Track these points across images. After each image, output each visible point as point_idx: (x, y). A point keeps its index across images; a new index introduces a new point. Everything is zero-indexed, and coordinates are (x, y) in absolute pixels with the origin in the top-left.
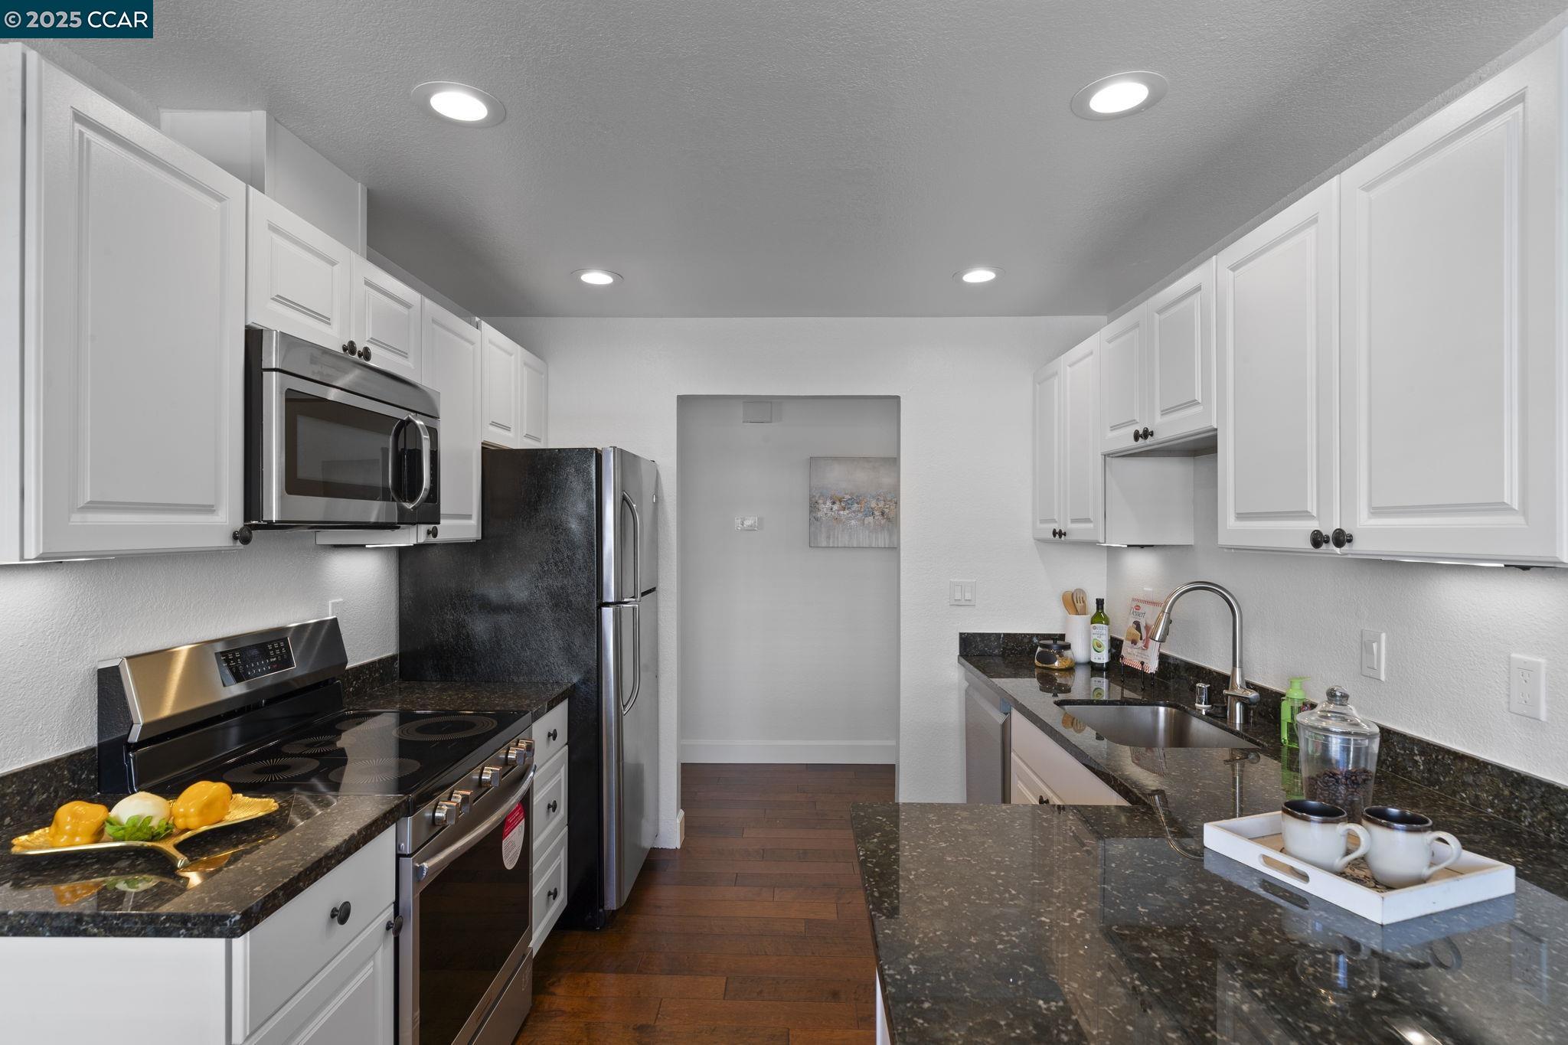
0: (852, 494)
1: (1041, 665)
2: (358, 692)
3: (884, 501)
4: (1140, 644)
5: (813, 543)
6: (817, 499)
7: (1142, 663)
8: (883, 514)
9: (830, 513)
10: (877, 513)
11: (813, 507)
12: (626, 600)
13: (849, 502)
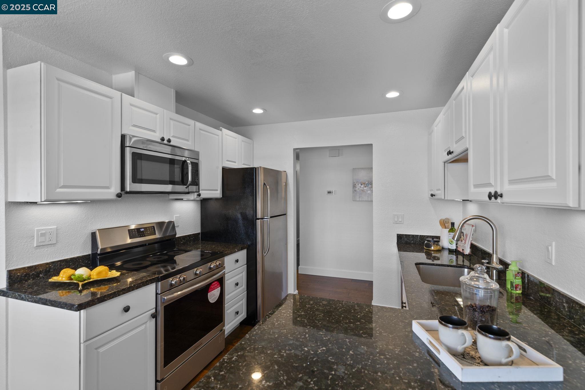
0: (368, 181)
1: (426, 248)
2: (184, 244)
4: (463, 242)
5: (354, 199)
6: (355, 183)
7: (463, 250)
9: (360, 188)
11: (354, 186)
12: (265, 218)
13: (368, 184)
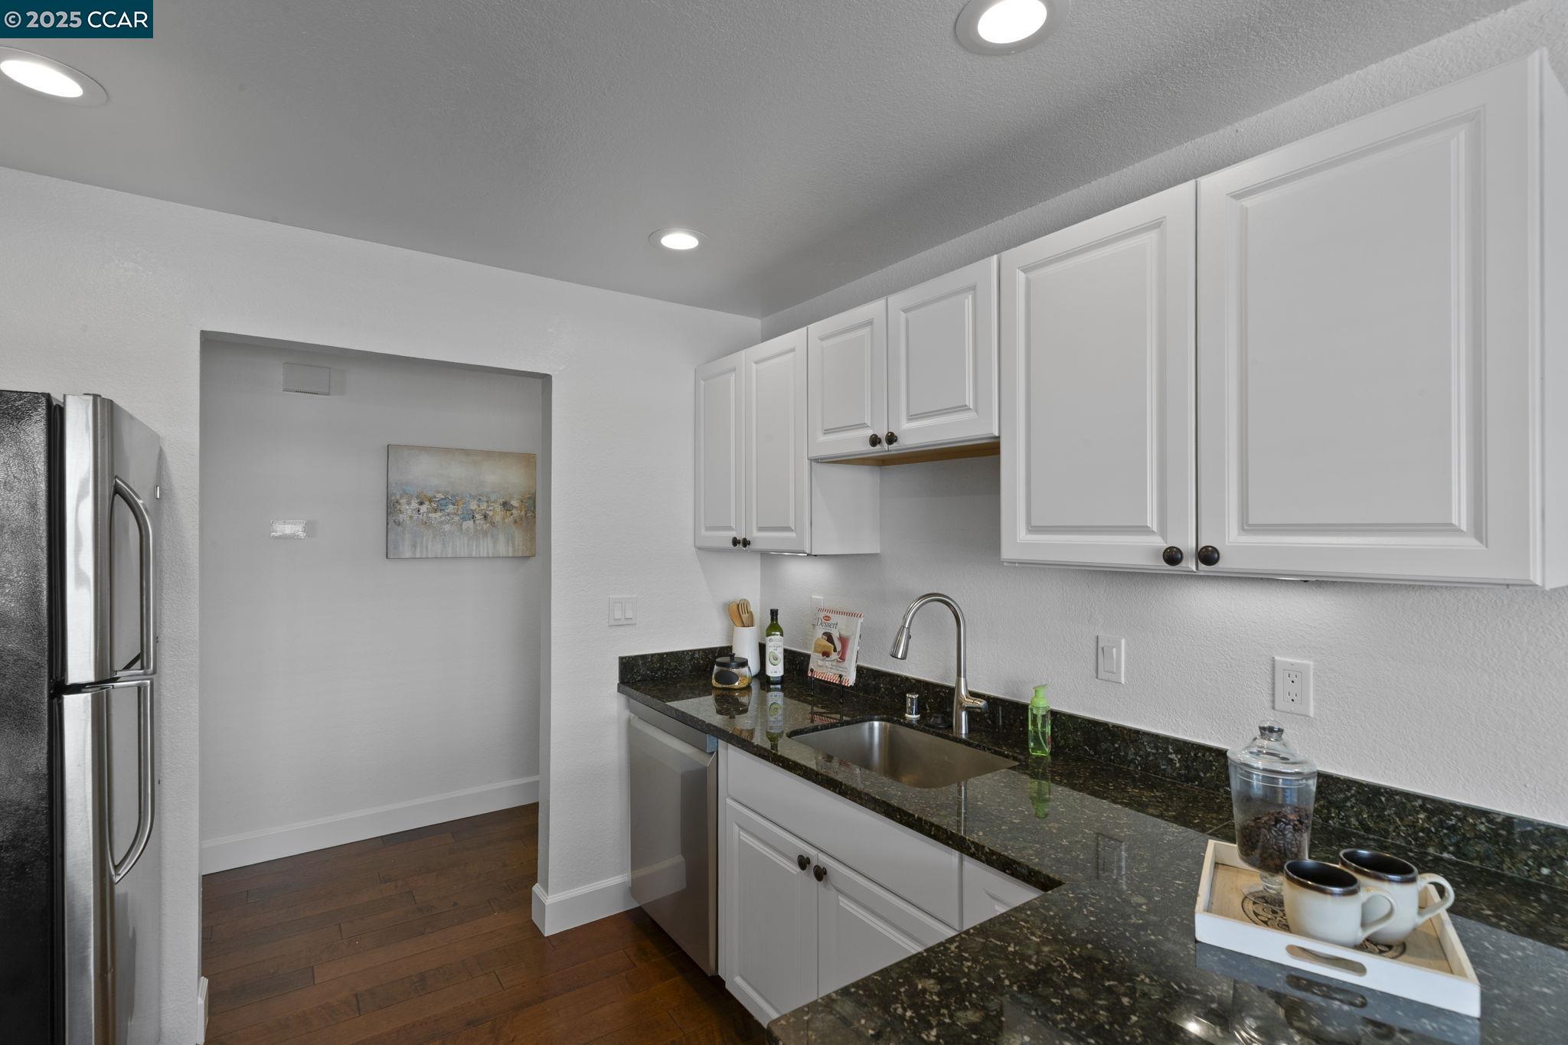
0: (445, 493)
1: (720, 686)
3: (487, 502)
4: (834, 656)
5: (389, 552)
6: (398, 497)
7: (841, 676)
8: (485, 517)
9: (416, 516)
10: (478, 516)
11: (392, 507)
13: (444, 502)
